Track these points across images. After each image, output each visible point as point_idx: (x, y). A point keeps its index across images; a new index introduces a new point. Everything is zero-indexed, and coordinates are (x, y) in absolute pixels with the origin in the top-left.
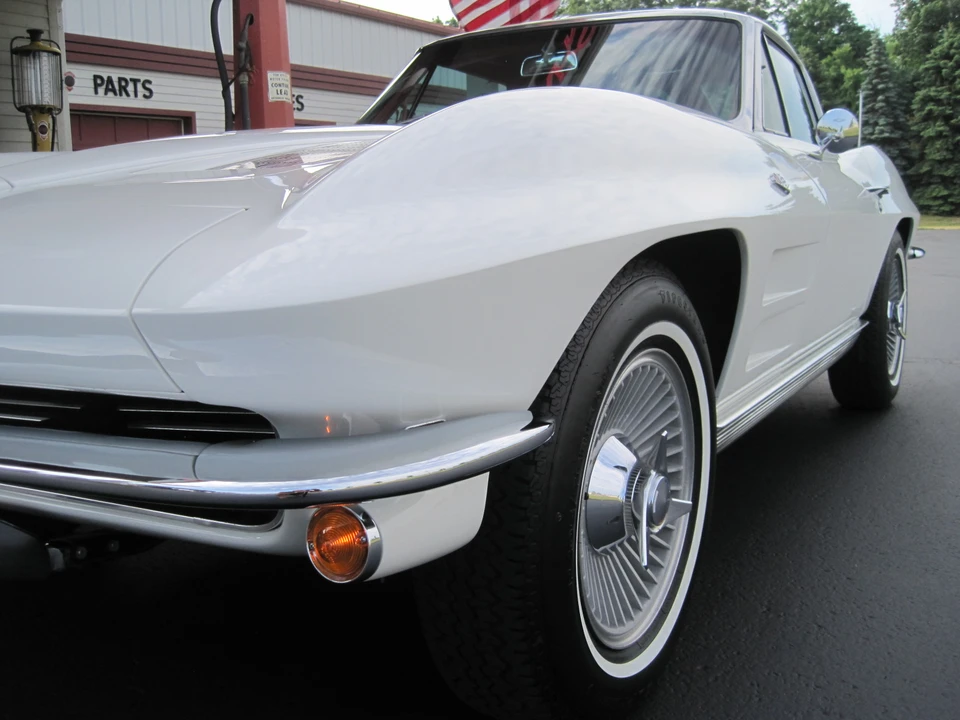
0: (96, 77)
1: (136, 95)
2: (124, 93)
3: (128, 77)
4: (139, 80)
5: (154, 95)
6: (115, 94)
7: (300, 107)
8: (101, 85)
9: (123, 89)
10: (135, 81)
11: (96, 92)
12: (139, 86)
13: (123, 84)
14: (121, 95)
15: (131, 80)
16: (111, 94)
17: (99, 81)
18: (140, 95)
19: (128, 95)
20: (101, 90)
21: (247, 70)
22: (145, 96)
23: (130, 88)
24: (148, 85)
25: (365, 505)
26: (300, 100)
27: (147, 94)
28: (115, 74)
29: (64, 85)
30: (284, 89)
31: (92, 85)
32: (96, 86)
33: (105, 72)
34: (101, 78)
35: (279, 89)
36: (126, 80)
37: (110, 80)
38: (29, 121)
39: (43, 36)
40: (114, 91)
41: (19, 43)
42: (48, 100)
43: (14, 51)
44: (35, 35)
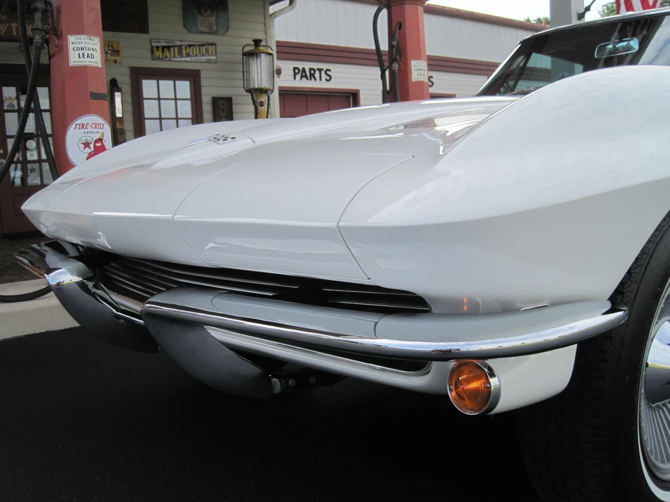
0: (295, 68)
1: (321, 79)
2: (313, 79)
3: (315, 68)
4: (322, 70)
5: (332, 79)
6: (307, 79)
7: (431, 83)
8: (298, 73)
9: (312, 76)
10: (320, 70)
11: (295, 78)
12: (323, 73)
13: (312, 72)
14: (311, 79)
15: (317, 69)
16: (304, 79)
17: (297, 71)
18: (323, 79)
19: (315, 79)
20: (298, 77)
21: (397, 60)
22: (326, 80)
23: (317, 75)
24: (328, 73)
25: (490, 362)
26: (432, 79)
27: (328, 78)
28: (307, 66)
29: (275, 75)
30: (422, 72)
31: (292, 73)
32: (295, 74)
33: (300, 65)
34: (298, 69)
35: (419, 72)
36: (314, 70)
37: (304, 70)
38: (253, 98)
39: (263, 43)
40: (306, 77)
41: (247, 49)
42: (265, 84)
43: (245, 54)
44: (257, 42)
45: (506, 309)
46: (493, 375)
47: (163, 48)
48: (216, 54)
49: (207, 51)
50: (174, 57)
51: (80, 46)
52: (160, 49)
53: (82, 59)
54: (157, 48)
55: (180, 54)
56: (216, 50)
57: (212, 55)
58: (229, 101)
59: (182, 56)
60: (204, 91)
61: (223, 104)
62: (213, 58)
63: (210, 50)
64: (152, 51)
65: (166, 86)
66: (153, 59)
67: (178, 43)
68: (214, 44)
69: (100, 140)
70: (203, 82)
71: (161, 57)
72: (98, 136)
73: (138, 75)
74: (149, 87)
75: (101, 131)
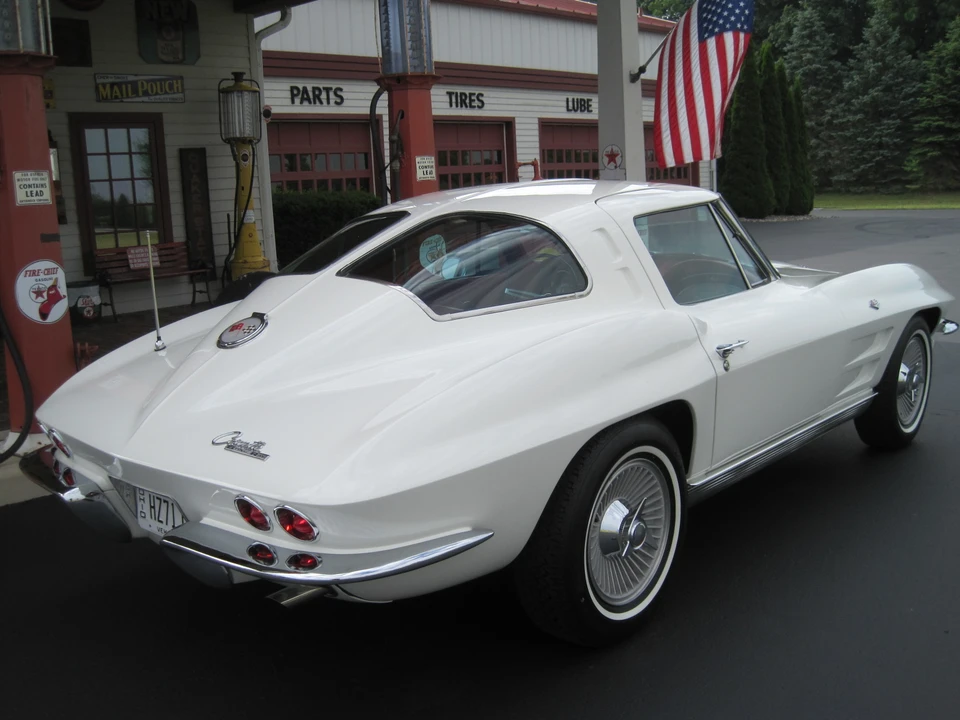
1: (328, 103)
2: (317, 101)
3: (321, 87)
4: (331, 89)
5: (345, 102)
6: (310, 103)
7: (480, 105)
8: (297, 95)
9: (317, 98)
10: (328, 90)
11: (293, 102)
12: (332, 94)
13: (317, 93)
14: (315, 103)
15: (324, 88)
16: (306, 103)
17: (295, 92)
18: (332, 102)
19: (321, 103)
20: (297, 100)
22: (336, 103)
23: (324, 96)
24: (339, 93)
26: (481, 98)
27: (339, 101)
28: (310, 85)
29: (263, 117)
30: (429, 170)
31: (288, 94)
32: (293, 96)
33: (300, 83)
34: (297, 88)
35: (425, 170)
36: (319, 89)
37: (305, 90)
38: (233, 151)
39: (245, 77)
40: (309, 100)
41: (225, 85)
42: (248, 132)
43: (221, 91)
44: (238, 77)
47: (112, 85)
48: (183, 90)
49: (171, 87)
50: (128, 97)
52: (108, 87)
54: (104, 85)
55: (135, 92)
56: (182, 85)
57: (178, 92)
58: (201, 153)
59: (138, 96)
60: (168, 141)
61: (193, 158)
62: (180, 95)
63: (175, 86)
64: (97, 88)
65: (118, 136)
66: (98, 101)
67: (131, 78)
68: (182, 78)
70: (167, 129)
71: (109, 97)
73: (79, 122)
74: (94, 138)
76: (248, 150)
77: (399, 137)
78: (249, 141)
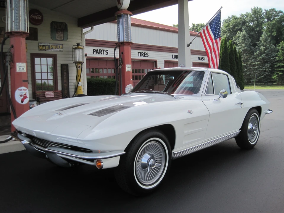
0: (94, 50)
1: (104, 54)
5: (108, 55)
6: (99, 54)
7: (147, 56)
8: (95, 52)
9: (101, 52)
10: (104, 50)
11: (94, 53)
12: (105, 51)
13: (101, 51)
14: (100, 54)
15: (103, 50)
16: (97, 54)
17: (94, 51)
18: (105, 54)
19: (102, 54)
21: (121, 65)
22: (106, 54)
23: (102, 52)
24: (107, 51)
26: (147, 54)
27: (107, 53)
28: (99, 49)
29: (85, 56)
31: (93, 52)
32: (94, 52)
33: (96, 48)
34: (95, 50)
35: (129, 68)
36: (101, 50)
37: (97, 50)
38: (76, 65)
39: (80, 45)
40: (98, 53)
41: (74, 47)
42: (81, 60)
43: (73, 49)
44: (78, 45)
45: (101, 152)
46: (102, 162)
47: (43, 46)
48: (63, 48)
49: (59, 47)
50: (47, 49)
51: (20, 66)
52: (42, 46)
53: (20, 70)
54: (41, 46)
55: (49, 48)
56: (63, 47)
57: (61, 48)
58: (67, 66)
59: (50, 49)
60: (58, 62)
61: (65, 67)
62: (62, 49)
63: (61, 47)
64: (39, 47)
65: (44, 60)
66: (39, 50)
67: (48, 44)
68: (62, 44)
69: (25, 94)
70: (58, 59)
71: (42, 49)
72: (25, 93)
73: (33, 56)
74: (37, 60)
75: (25, 91)
76: (80, 65)
77: (121, 59)
78: (80, 63)
